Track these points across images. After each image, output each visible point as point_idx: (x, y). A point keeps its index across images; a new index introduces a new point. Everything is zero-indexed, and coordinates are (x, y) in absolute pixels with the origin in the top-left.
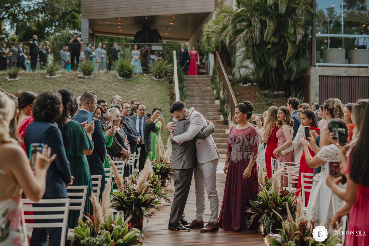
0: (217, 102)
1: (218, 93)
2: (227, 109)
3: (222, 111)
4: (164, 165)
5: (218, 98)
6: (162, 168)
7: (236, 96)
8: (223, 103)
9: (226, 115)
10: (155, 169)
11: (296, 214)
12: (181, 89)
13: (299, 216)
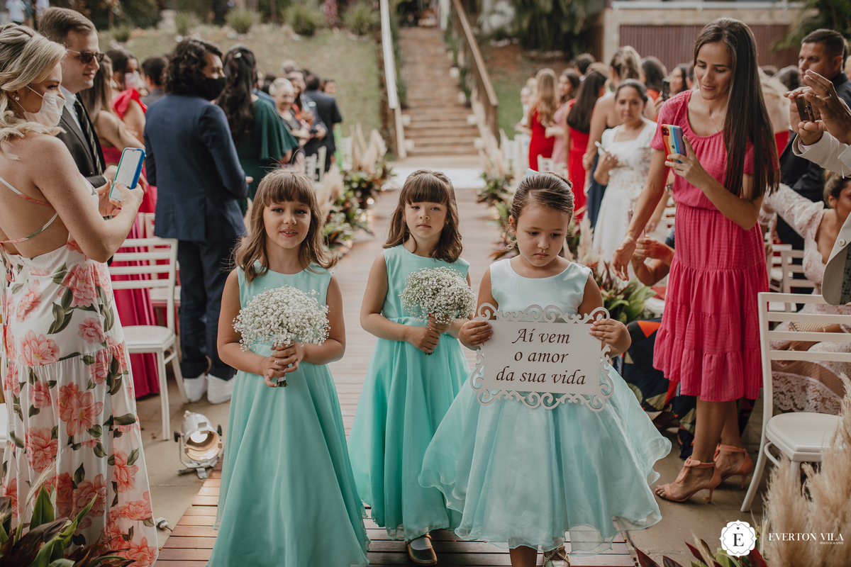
0: (455, 73)
1: (456, 57)
2: (471, 84)
3: (462, 87)
4: (363, 175)
5: (456, 65)
6: (361, 181)
7: (485, 62)
8: (464, 73)
9: (468, 93)
10: (348, 183)
11: (580, 250)
12: (396, 53)
13: (585, 254)
